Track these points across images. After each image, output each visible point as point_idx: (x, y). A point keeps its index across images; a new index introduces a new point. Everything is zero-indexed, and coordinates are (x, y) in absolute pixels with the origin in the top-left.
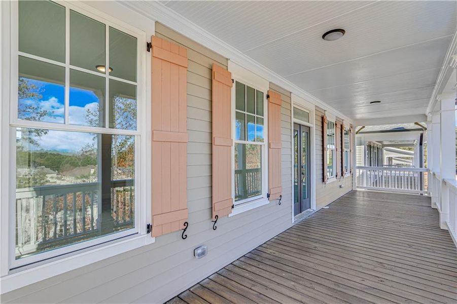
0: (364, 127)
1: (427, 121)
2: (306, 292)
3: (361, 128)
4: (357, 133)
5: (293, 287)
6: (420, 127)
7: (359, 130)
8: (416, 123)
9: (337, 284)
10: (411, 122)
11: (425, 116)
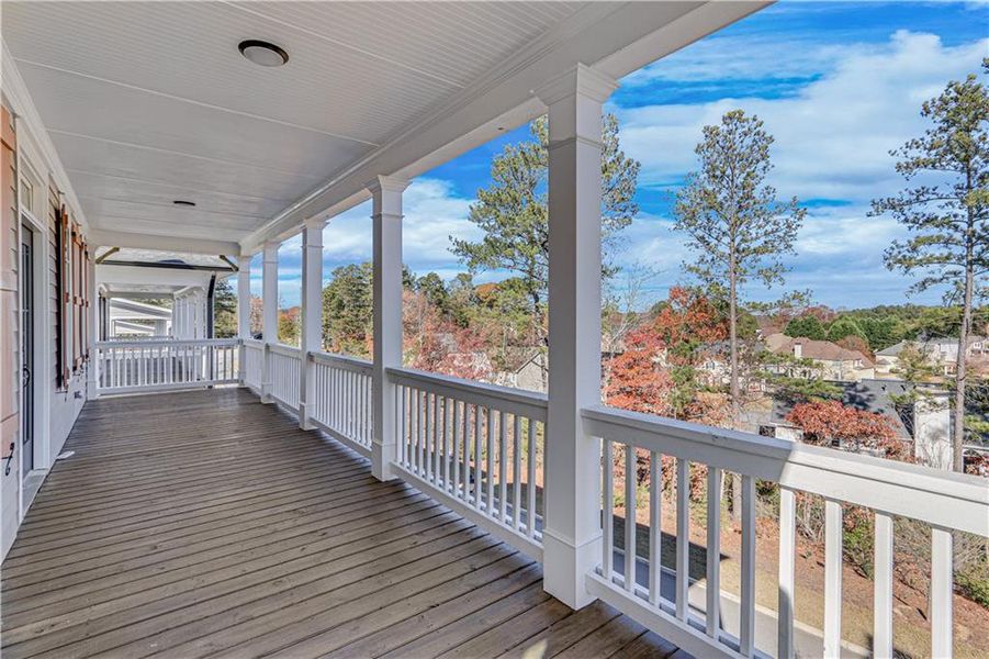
0: (117, 249)
1: (239, 254)
2: (248, 635)
3: (111, 252)
4: (98, 262)
5: (209, 649)
6: (228, 265)
7: (104, 256)
8: (222, 257)
9: (276, 580)
10: (214, 254)
11: (237, 247)
